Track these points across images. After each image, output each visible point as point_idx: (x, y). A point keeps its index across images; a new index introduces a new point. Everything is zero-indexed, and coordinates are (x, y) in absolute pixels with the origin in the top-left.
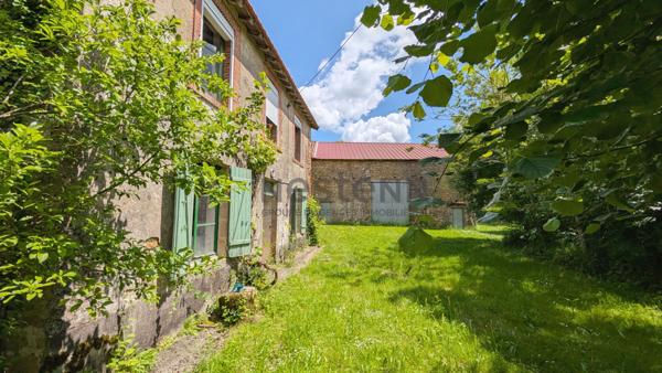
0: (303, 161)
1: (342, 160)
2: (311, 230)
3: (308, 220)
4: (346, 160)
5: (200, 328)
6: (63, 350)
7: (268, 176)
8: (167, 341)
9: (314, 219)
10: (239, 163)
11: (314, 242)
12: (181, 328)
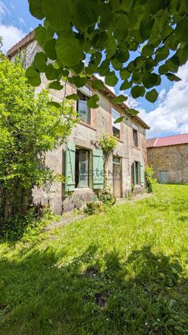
0: (140, 147)
1: (172, 146)
2: (148, 185)
3: (146, 179)
4: (176, 145)
5: (79, 214)
6: (32, 205)
7: (115, 154)
8: (65, 214)
9: (149, 179)
10: (97, 148)
11: (150, 191)
12: (72, 212)
